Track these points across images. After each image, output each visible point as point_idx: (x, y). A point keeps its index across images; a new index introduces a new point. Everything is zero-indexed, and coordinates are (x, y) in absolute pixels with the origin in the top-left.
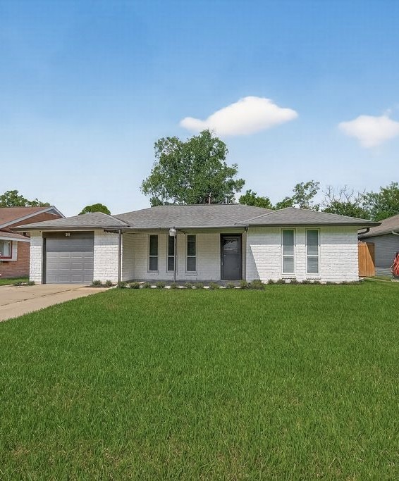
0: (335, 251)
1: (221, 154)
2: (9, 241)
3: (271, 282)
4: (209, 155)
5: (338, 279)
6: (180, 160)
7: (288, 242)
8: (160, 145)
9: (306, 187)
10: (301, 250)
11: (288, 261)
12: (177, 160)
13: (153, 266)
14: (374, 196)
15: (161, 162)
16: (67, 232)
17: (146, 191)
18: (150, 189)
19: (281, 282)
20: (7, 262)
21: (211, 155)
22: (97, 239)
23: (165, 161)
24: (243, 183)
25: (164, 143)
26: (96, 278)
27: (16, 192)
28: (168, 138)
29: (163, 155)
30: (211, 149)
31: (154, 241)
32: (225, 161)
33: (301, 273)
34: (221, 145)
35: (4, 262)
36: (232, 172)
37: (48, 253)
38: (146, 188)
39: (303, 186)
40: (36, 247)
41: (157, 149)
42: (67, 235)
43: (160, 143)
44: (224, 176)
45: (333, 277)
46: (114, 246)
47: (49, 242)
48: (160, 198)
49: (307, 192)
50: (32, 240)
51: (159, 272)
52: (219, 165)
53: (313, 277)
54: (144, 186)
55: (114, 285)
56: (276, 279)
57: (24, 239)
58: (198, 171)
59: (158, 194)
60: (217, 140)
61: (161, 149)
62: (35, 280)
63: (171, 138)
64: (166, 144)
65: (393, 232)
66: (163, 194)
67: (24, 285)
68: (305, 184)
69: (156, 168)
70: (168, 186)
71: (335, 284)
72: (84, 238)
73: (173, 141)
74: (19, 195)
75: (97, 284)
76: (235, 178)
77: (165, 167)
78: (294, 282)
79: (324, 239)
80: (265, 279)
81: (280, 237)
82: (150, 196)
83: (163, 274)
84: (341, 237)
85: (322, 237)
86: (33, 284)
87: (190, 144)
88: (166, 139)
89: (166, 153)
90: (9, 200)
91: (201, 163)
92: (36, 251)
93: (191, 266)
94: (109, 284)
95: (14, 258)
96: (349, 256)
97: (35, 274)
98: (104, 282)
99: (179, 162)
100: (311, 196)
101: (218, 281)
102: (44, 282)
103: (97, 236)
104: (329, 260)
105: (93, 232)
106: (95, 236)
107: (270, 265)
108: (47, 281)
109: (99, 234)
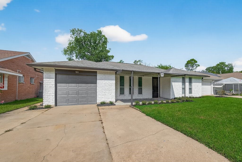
0: (196, 85)
7: (184, 82)
10: (187, 85)
11: (184, 89)
12: (83, 41)
17: (65, 54)
22: (99, 76)
23: (77, 40)
28: (78, 29)
30: (101, 39)
32: (107, 46)
33: (187, 94)
34: (106, 39)
37: (58, 85)
38: (65, 52)
40: (49, 80)
41: (71, 33)
42: (77, 72)
43: (74, 30)
46: (112, 81)
47: (59, 76)
51: (125, 96)
53: (191, 95)
59: (72, 56)
60: (104, 36)
71: (198, 98)
79: (193, 81)
81: (181, 80)
82: (67, 56)
83: (127, 96)
88: (77, 29)
92: (48, 83)
93: (140, 92)
94: (112, 103)
95: (6, 88)
101: (151, 99)
102: (56, 105)
103: (99, 75)
104: (195, 89)
105: (96, 72)
106: (98, 75)
107: (179, 91)
108: (58, 104)
109: (100, 73)
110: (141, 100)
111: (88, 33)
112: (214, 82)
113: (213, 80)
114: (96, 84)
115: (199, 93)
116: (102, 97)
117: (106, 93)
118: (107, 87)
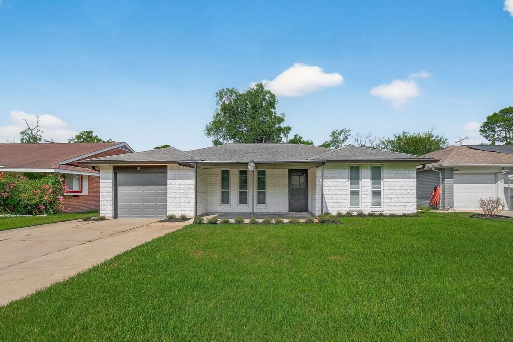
0: (396, 185)
1: (272, 104)
2: (78, 175)
3: (339, 215)
4: (262, 104)
5: (399, 211)
6: (238, 108)
7: (355, 178)
8: (220, 95)
9: (340, 134)
10: (366, 184)
11: (355, 194)
12: (235, 107)
13: (225, 199)
14: (389, 142)
15: (222, 109)
16: (139, 166)
17: (209, 134)
18: (212, 132)
19: (349, 215)
20: (77, 196)
21: (264, 105)
22: (170, 173)
23: (225, 108)
24: (290, 129)
25: (224, 94)
26: (170, 212)
27: (91, 132)
28: (227, 89)
29: (224, 103)
30: (264, 99)
31: (225, 176)
32: (275, 110)
33: (366, 206)
34: (273, 96)
35: (74, 196)
36: (281, 120)
37: (119, 188)
38: (209, 131)
39: (337, 132)
40: (106, 181)
41: (219, 98)
42: (139, 169)
43: (221, 93)
44: (274, 123)
45: (395, 209)
46: (190, 180)
47: (120, 176)
48: (221, 140)
49: (341, 138)
50: (102, 174)
51: (230, 206)
52: (270, 113)
53: (377, 210)
54: (208, 130)
55: (189, 219)
56: (344, 212)
57: (93, 174)
58: (254, 118)
59: (219, 136)
60: (269, 92)
61: (221, 98)
62: (106, 215)
63: (229, 89)
64: (226, 94)
65: (433, 170)
66: (224, 136)
67: (94, 220)
68: (339, 131)
69: (218, 114)
70: (229, 131)
71: (398, 216)
72: (157, 172)
73: (232, 91)
74: (94, 135)
75: (172, 219)
76: (283, 125)
77: (225, 113)
78: (361, 215)
79: (387, 174)
80: (334, 212)
81: (347, 172)
82: (212, 138)
83: (234, 206)
84: (401, 172)
85: (384, 172)
86: (103, 219)
87: (247, 94)
88: (225, 90)
89: (226, 103)
90: (84, 139)
91: (256, 111)
92: (106, 186)
93: (262, 199)
94: (184, 219)
95: (85, 192)
96: (409, 190)
97: (106, 209)
98: (178, 216)
99: (237, 110)
100: (343, 141)
101: (286, 214)
102: (116, 216)
103: (170, 171)
104: (390, 193)
105: (166, 167)
106: (168, 171)
107: (338, 198)
108: (119, 216)
109: (173, 169)
110: (261, 215)
111: (242, 91)
112: (507, 174)
113: (503, 168)
114: (167, 185)
115: (405, 204)
116: (175, 207)
117: (181, 201)
118: (183, 191)
